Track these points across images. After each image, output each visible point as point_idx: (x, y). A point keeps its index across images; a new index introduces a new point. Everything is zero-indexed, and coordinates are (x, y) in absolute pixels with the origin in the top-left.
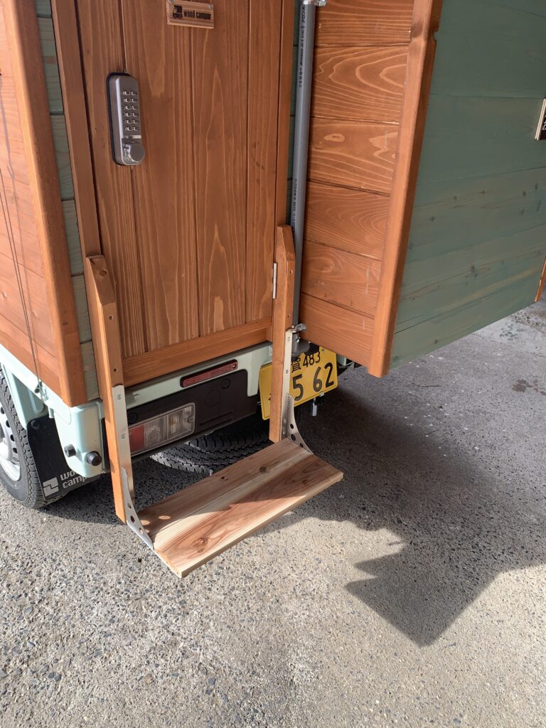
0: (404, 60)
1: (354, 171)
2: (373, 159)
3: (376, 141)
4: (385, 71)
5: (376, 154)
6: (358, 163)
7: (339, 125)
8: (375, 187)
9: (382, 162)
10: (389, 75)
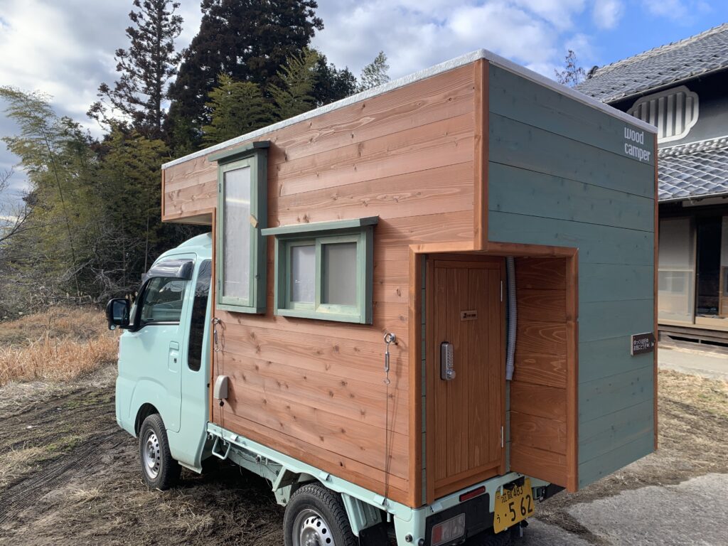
0: (565, 329)
1: (544, 377)
2: (554, 372)
3: (554, 363)
4: (555, 333)
5: (555, 369)
6: (545, 374)
7: (532, 355)
8: (557, 385)
9: (558, 373)
10: (557, 335)
